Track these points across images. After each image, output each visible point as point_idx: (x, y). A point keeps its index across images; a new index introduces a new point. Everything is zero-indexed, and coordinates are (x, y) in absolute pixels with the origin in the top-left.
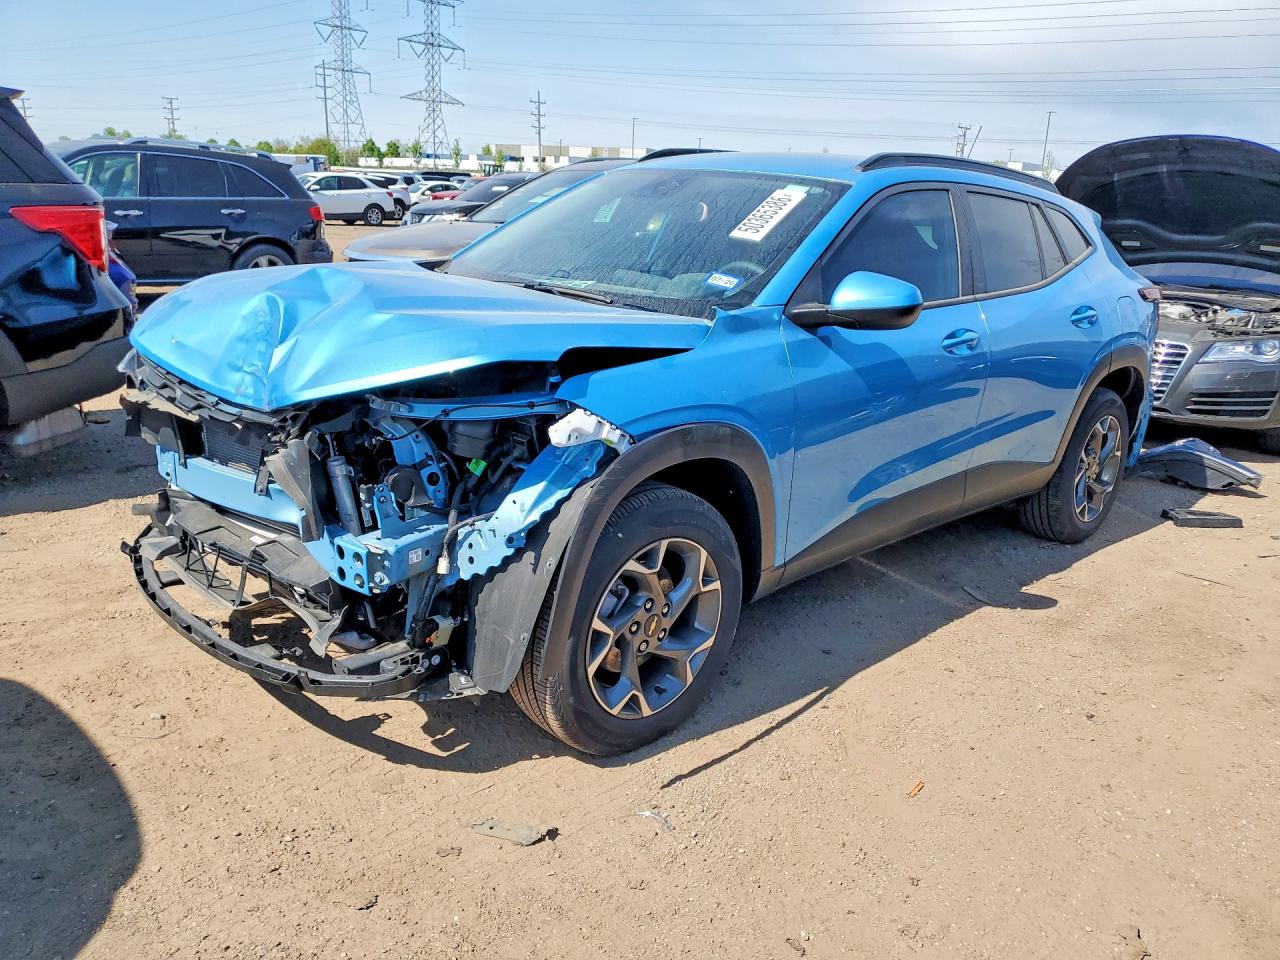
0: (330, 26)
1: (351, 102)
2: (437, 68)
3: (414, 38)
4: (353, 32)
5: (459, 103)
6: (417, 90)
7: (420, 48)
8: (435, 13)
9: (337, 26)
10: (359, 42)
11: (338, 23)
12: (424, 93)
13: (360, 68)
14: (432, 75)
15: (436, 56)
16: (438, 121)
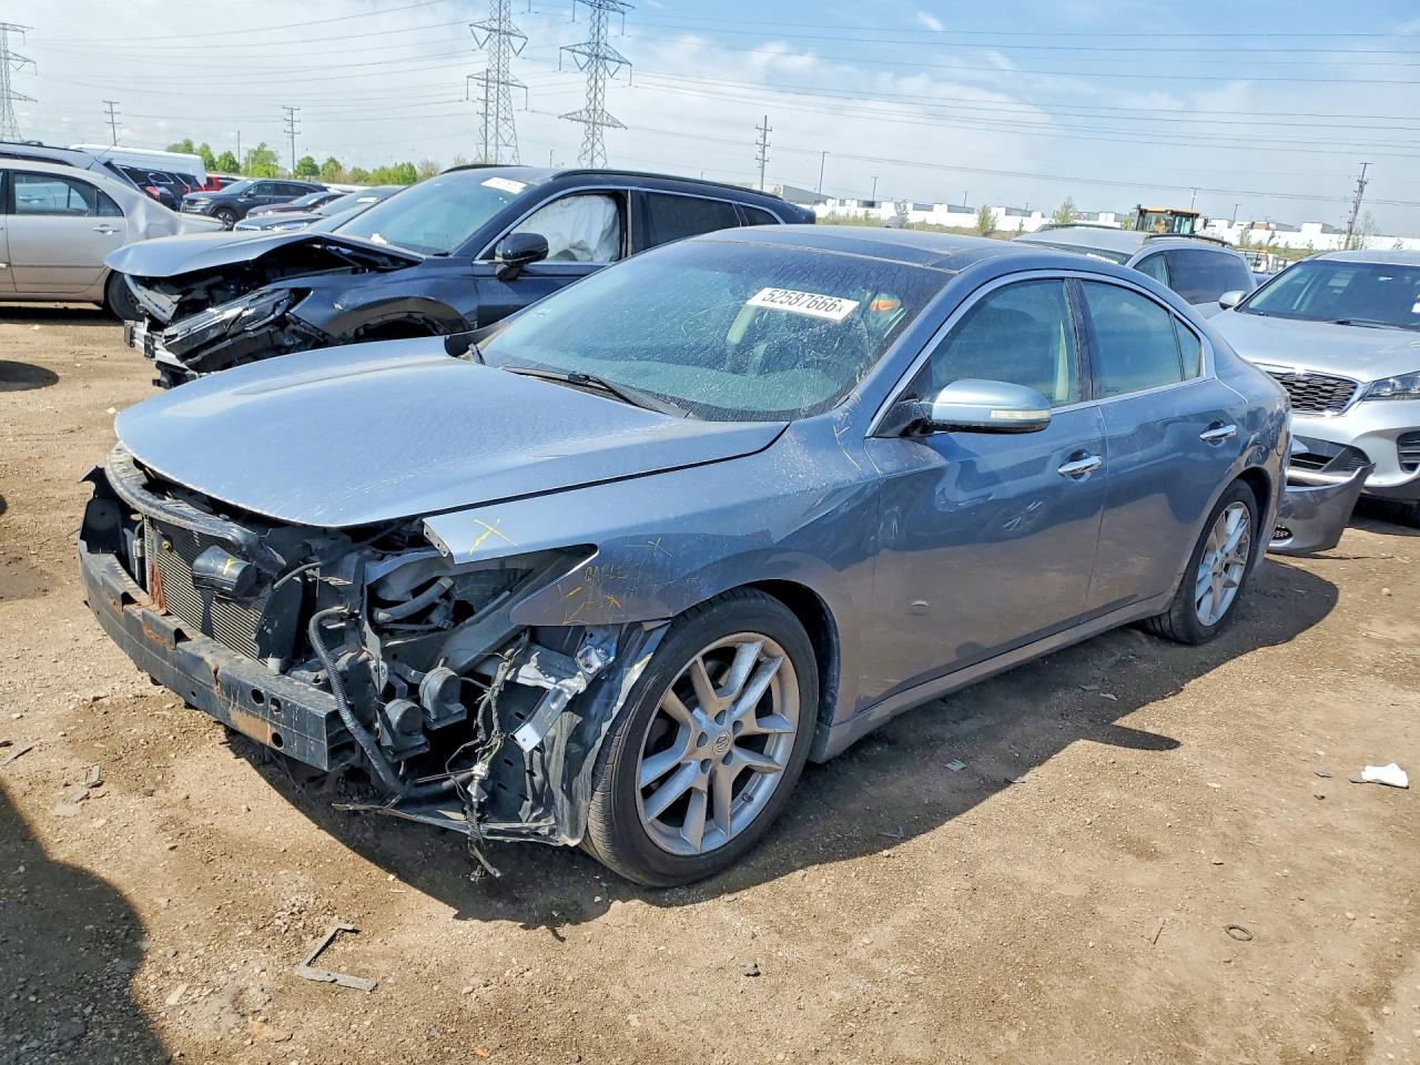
0: (487, 29)
1: (505, 119)
2: (600, 83)
3: (577, 48)
4: (512, 38)
5: (622, 126)
6: (577, 110)
7: (583, 60)
8: (603, 18)
9: (495, 30)
10: (517, 49)
11: (495, 26)
12: (583, 113)
13: (517, 80)
14: (595, 90)
15: (601, 70)
16: (598, 147)
